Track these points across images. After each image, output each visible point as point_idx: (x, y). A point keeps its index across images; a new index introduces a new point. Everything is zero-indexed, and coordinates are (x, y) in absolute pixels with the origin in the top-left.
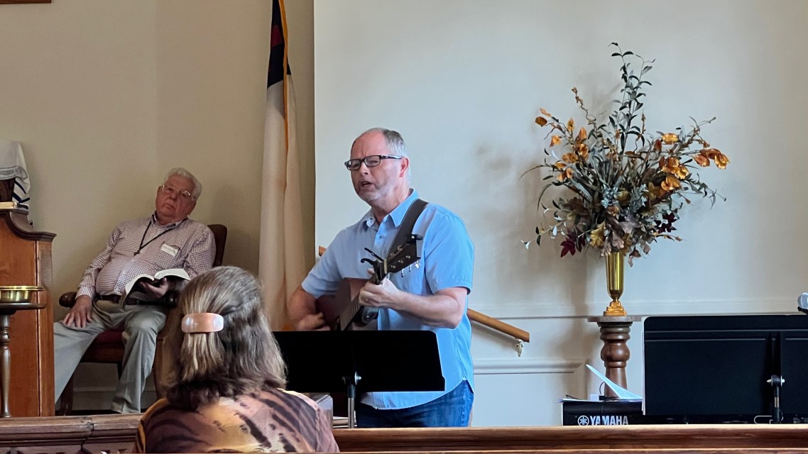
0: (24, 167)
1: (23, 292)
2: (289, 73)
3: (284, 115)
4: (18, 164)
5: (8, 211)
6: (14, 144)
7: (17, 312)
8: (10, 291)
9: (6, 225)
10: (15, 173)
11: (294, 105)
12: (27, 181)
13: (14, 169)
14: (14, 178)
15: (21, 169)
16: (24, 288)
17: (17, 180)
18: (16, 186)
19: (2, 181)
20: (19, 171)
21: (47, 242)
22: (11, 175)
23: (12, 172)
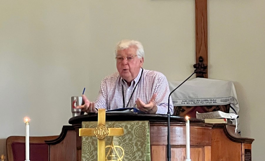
0: (236, 97)
4: (232, 96)
5: (225, 124)
6: (230, 84)
9: (224, 134)
10: (231, 101)
12: (237, 106)
13: (229, 98)
14: (229, 104)
15: (233, 99)
17: (231, 105)
18: (230, 108)
19: (223, 105)
20: (232, 99)
21: (249, 144)
22: (227, 102)
23: (228, 100)
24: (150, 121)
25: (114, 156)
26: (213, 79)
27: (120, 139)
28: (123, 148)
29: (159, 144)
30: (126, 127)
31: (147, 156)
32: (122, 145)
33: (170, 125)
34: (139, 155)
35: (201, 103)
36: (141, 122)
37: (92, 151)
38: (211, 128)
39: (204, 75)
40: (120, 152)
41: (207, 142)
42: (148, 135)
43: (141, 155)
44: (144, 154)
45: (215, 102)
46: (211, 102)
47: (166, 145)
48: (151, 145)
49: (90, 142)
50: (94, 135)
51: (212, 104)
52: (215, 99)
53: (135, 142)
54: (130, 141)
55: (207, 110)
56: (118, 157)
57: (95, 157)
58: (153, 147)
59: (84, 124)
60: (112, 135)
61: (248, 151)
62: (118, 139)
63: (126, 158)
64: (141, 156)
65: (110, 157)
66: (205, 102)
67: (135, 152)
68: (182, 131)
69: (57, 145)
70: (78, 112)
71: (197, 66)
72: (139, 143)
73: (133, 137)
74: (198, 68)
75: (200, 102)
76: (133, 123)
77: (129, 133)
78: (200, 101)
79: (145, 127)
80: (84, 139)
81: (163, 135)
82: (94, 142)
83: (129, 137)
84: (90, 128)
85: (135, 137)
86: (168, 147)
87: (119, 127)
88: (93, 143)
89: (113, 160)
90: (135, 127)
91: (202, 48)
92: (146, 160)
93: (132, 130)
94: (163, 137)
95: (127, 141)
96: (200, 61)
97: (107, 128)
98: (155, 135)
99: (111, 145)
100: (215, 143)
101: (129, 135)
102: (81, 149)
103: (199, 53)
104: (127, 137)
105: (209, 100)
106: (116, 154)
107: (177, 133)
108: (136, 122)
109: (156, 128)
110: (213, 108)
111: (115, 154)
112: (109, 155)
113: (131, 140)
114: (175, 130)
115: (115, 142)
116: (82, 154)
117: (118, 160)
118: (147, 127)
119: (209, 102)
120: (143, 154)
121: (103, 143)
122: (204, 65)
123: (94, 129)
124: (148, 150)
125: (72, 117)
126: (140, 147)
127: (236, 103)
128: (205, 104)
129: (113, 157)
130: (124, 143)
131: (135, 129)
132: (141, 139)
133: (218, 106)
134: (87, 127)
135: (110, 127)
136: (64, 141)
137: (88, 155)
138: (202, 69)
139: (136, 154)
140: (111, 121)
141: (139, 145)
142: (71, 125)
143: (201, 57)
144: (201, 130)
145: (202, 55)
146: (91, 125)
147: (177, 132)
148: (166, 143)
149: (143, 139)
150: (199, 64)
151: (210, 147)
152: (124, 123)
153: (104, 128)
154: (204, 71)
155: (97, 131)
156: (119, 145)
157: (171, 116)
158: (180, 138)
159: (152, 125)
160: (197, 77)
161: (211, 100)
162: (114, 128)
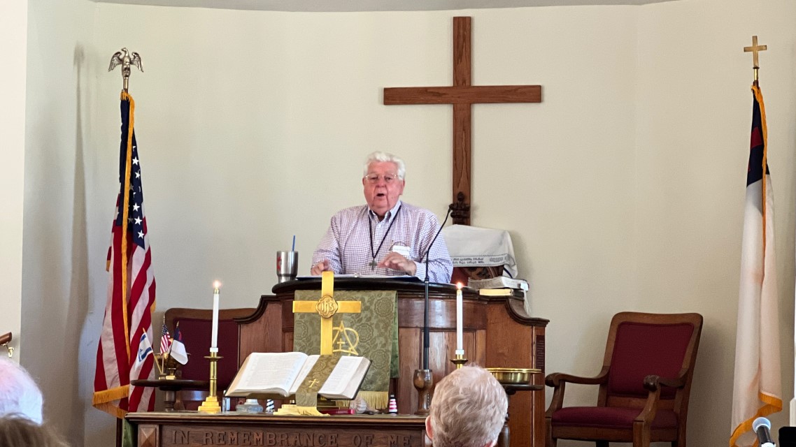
0: (513, 254)
1: (524, 374)
2: (768, 172)
3: (763, 212)
4: (507, 252)
5: (507, 297)
6: (503, 235)
7: (517, 392)
8: (511, 373)
9: (506, 312)
10: (504, 260)
11: (772, 203)
12: (515, 268)
13: (503, 256)
14: (503, 266)
15: (509, 257)
16: (524, 371)
17: (505, 267)
18: (504, 272)
19: (493, 268)
20: (507, 258)
21: (542, 328)
22: (500, 262)
23: (501, 259)
24: (398, 291)
25: (344, 343)
26: (479, 227)
27: (353, 317)
28: (357, 331)
29: (410, 325)
30: (362, 300)
31: (394, 344)
32: (355, 326)
33: (429, 298)
34: (381, 342)
35: (460, 262)
36: (384, 293)
37: (310, 335)
38: (486, 303)
39: (465, 221)
40: (353, 337)
41: (481, 323)
42: (395, 313)
43: (384, 342)
44: (389, 341)
45: (482, 262)
46: (476, 262)
47: (421, 328)
48: (399, 327)
49: (307, 321)
50: (314, 311)
51: (477, 264)
52: (481, 258)
53: (375, 323)
54: (369, 321)
55: (469, 273)
56: (350, 346)
57: (315, 345)
58: (402, 330)
59: (298, 293)
60: (342, 312)
61: (541, 339)
62: (350, 317)
63: (361, 346)
64: (385, 344)
65: (336, 344)
66: (466, 261)
67: (375, 338)
68: (444, 307)
69: (250, 324)
70: (286, 275)
71: (455, 207)
72: (381, 325)
73: (372, 314)
74: (457, 210)
75: (458, 261)
76: (373, 293)
77: (366, 309)
78: (458, 259)
79: (390, 300)
80: (297, 318)
81: (416, 312)
82: (314, 321)
83: (366, 315)
84: (308, 300)
85: (375, 314)
86: (426, 330)
87: (351, 300)
88: (311, 324)
89: (342, 349)
90: (375, 300)
91: (462, 179)
92: (393, 351)
93: (371, 302)
94: (416, 315)
95: (363, 321)
96: (459, 199)
97: (336, 301)
98: (403, 313)
99: (339, 326)
100: (492, 325)
101: (366, 312)
102: (293, 331)
103: (458, 187)
104: (363, 315)
105: (472, 258)
106: (346, 341)
107: (436, 310)
108: (378, 292)
109: (404, 301)
110: (478, 271)
111: (344, 340)
112: (336, 342)
113: (369, 319)
114: (435, 305)
115: (346, 322)
116: (295, 340)
117: (350, 349)
118: (394, 300)
119: (473, 261)
120: (387, 341)
121: (330, 322)
122: (465, 205)
123: (316, 302)
124: (394, 336)
125: (277, 283)
126: (383, 331)
127: (513, 264)
128: (466, 264)
129: (342, 345)
130: (358, 324)
131: (376, 302)
132: (385, 318)
133: (484, 268)
134: (303, 299)
135: (339, 300)
136: (263, 319)
137: (304, 341)
138: (462, 212)
139: (378, 341)
140: (340, 290)
141: (381, 328)
142: (275, 295)
143: (460, 194)
144: (473, 306)
145: (462, 191)
146: (310, 296)
147: (437, 308)
148: (422, 326)
149: (387, 318)
150: (457, 204)
151: (484, 331)
152: (359, 294)
153: (331, 301)
154: (466, 215)
155: (320, 306)
156: (351, 327)
157: (430, 285)
158: (441, 317)
159: (400, 297)
160: (455, 223)
161: (476, 259)
162: (343, 300)
